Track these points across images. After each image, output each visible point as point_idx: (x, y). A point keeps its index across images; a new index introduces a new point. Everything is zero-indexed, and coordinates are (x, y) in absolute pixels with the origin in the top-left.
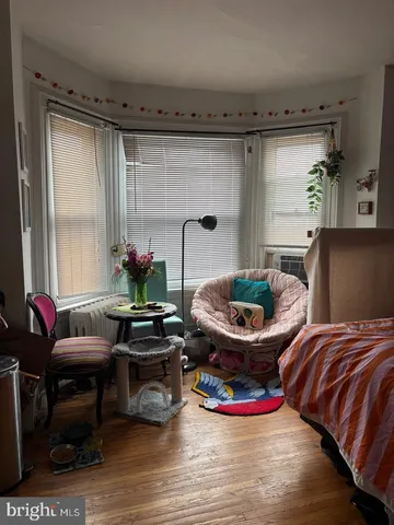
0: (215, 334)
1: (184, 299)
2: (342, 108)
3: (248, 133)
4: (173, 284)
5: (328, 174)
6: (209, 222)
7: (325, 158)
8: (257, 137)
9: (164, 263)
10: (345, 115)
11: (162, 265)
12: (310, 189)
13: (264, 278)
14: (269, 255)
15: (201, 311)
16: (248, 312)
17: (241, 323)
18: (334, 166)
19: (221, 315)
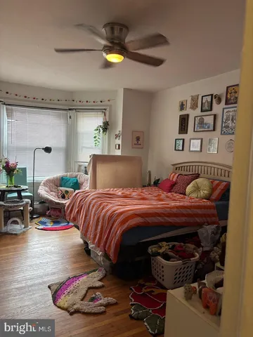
0: (51, 201)
1: (35, 186)
2: (108, 103)
3: (70, 109)
4: (29, 179)
5: (103, 132)
6: (48, 150)
7: (102, 124)
8: (74, 111)
9: (25, 169)
10: (111, 106)
11: (24, 170)
12: (95, 137)
13: (76, 177)
14: (80, 166)
15: (43, 191)
16: (67, 192)
17: (63, 197)
18: (106, 127)
19: (54, 193)
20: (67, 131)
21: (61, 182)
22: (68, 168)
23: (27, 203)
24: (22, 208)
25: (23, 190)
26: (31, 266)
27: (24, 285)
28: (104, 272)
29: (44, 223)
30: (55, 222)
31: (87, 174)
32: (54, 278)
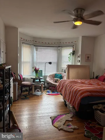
0: (51, 84)
1: (45, 77)
2: (75, 43)
3: (59, 47)
4: (43, 74)
5: (72, 55)
6: (50, 63)
7: (72, 52)
8: (61, 47)
11: (42, 71)
12: (69, 58)
13: (61, 74)
14: (62, 70)
15: (48, 79)
16: (57, 80)
17: (56, 82)
18: (74, 53)
19: (52, 80)
20: (58, 56)
21: (55, 76)
22: (58, 70)
23: (42, 84)
24: (41, 86)
25: (41, 79)
26: (44, 108)
27: (41, 115)
28: (73, 115)
29: (48, 92)
30: (53, 92)
31: (65, 73)
32: (52, 114)
